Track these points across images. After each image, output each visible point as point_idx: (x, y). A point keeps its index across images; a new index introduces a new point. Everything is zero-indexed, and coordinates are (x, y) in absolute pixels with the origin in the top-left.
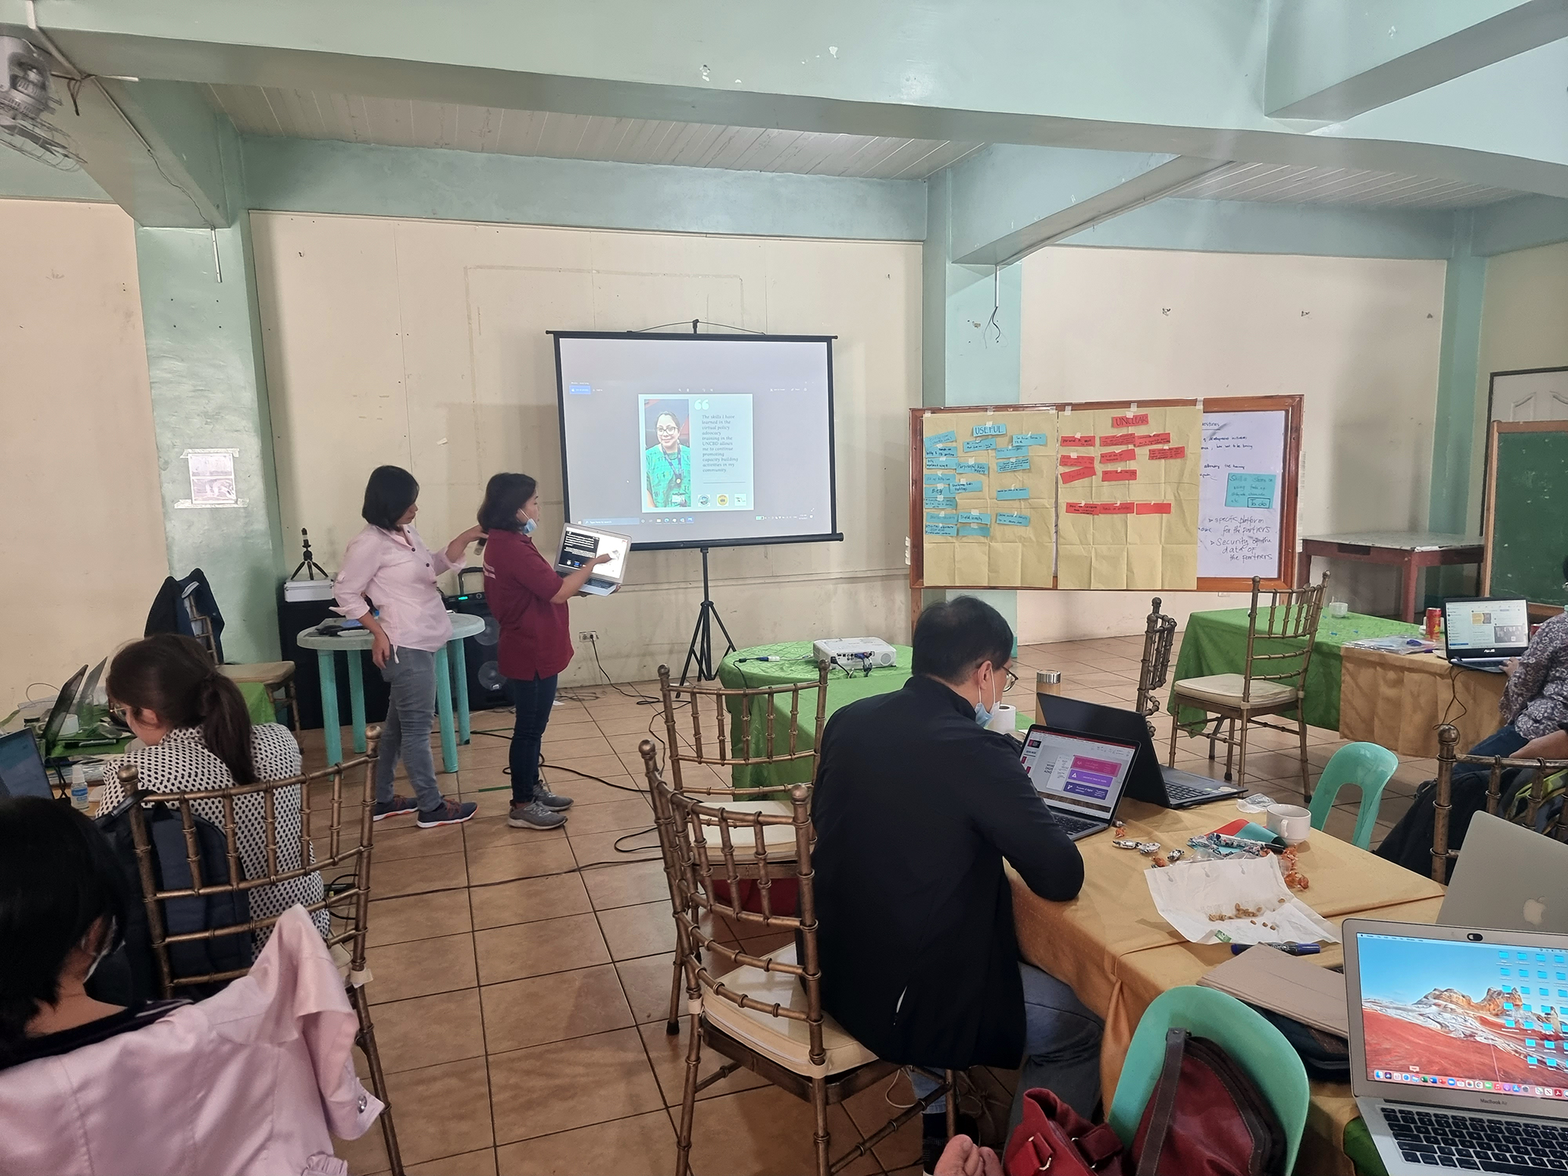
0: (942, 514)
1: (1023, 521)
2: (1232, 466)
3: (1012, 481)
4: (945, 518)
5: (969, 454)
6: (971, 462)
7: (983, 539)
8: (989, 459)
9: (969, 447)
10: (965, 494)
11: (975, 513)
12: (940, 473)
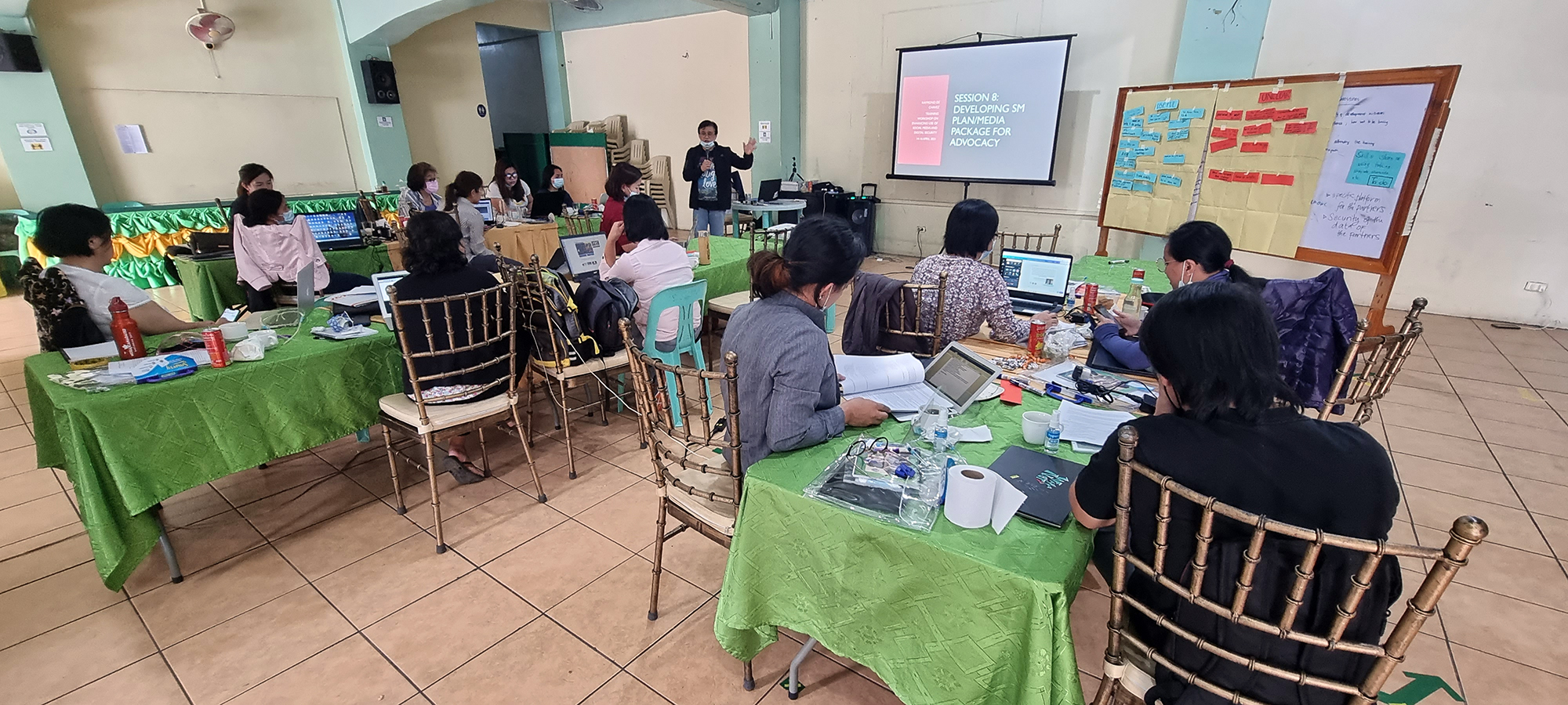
0: (1126, 172)
1: (1178, 182)
2: (1362, 142)
3: (1174, 149)
4: (1127, 175)
5: (1151, 125)
6: (1151, 132)
7: (1149, 195)
8: (1162, 129)
9: (1153, 120)
10: (1143, 158)
11: (1146, 173)
12: (1129, 140)
